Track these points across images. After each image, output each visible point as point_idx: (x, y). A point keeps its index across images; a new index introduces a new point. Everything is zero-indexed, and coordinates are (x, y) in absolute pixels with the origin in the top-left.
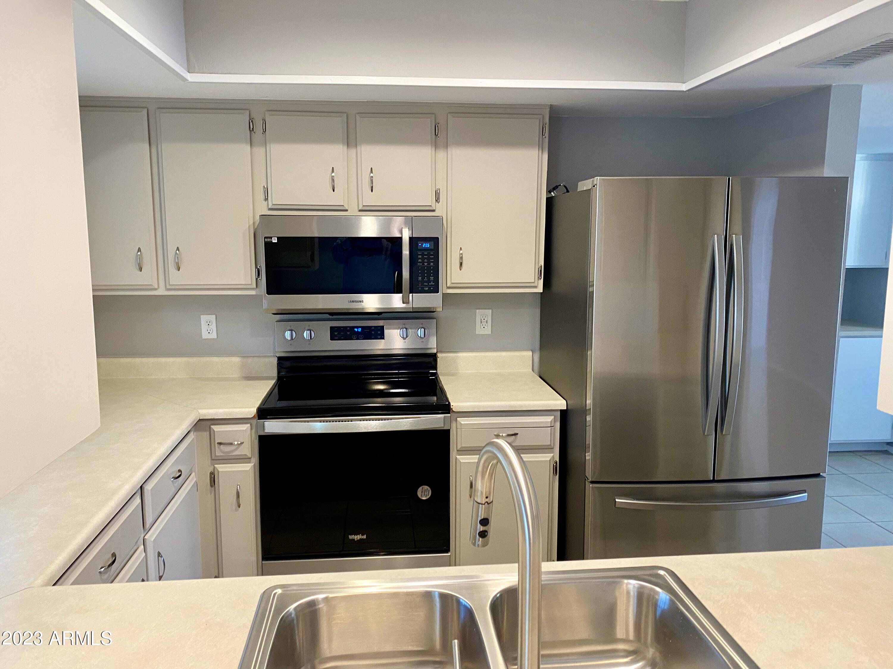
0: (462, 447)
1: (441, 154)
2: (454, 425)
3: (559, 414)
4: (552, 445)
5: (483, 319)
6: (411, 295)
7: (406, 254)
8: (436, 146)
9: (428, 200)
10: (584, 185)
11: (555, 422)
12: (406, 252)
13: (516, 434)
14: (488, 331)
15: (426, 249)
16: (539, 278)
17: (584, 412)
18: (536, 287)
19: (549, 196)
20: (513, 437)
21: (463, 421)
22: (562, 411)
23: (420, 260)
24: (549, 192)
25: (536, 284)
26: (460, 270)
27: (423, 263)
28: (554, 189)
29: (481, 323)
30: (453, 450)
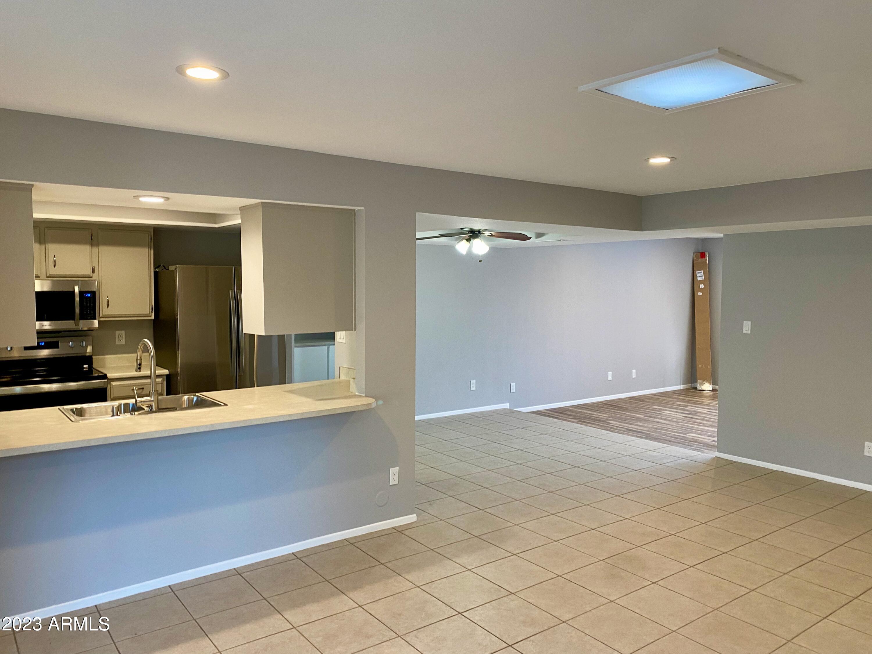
0: (114, 397)
1: (95, 249)
2: (109, 386)
3: (165, 377)
4: (162, 392)
5: (120, 336)
6: (80, 321)
7: (77, 301)
8: (92, 245)
9: (88, 272)
10: (171, 268)
11: (163, 381)
12: (77, 299)
13: (143, 389)
14: (123, 342)
15: (88, 297)
16: (152, 312)
17: (177, 375)
18: (151, 316)
19: (155, 270)
20: (141, 390)
21: (114, 383)
22: (166, 375)
23: (85, 303)
24: (155, 268)
25: (150, 315)
26: (108, 308)
27: (87, 304)
28: (157, 268)
29: (119, 338)
30: (109, 398)
